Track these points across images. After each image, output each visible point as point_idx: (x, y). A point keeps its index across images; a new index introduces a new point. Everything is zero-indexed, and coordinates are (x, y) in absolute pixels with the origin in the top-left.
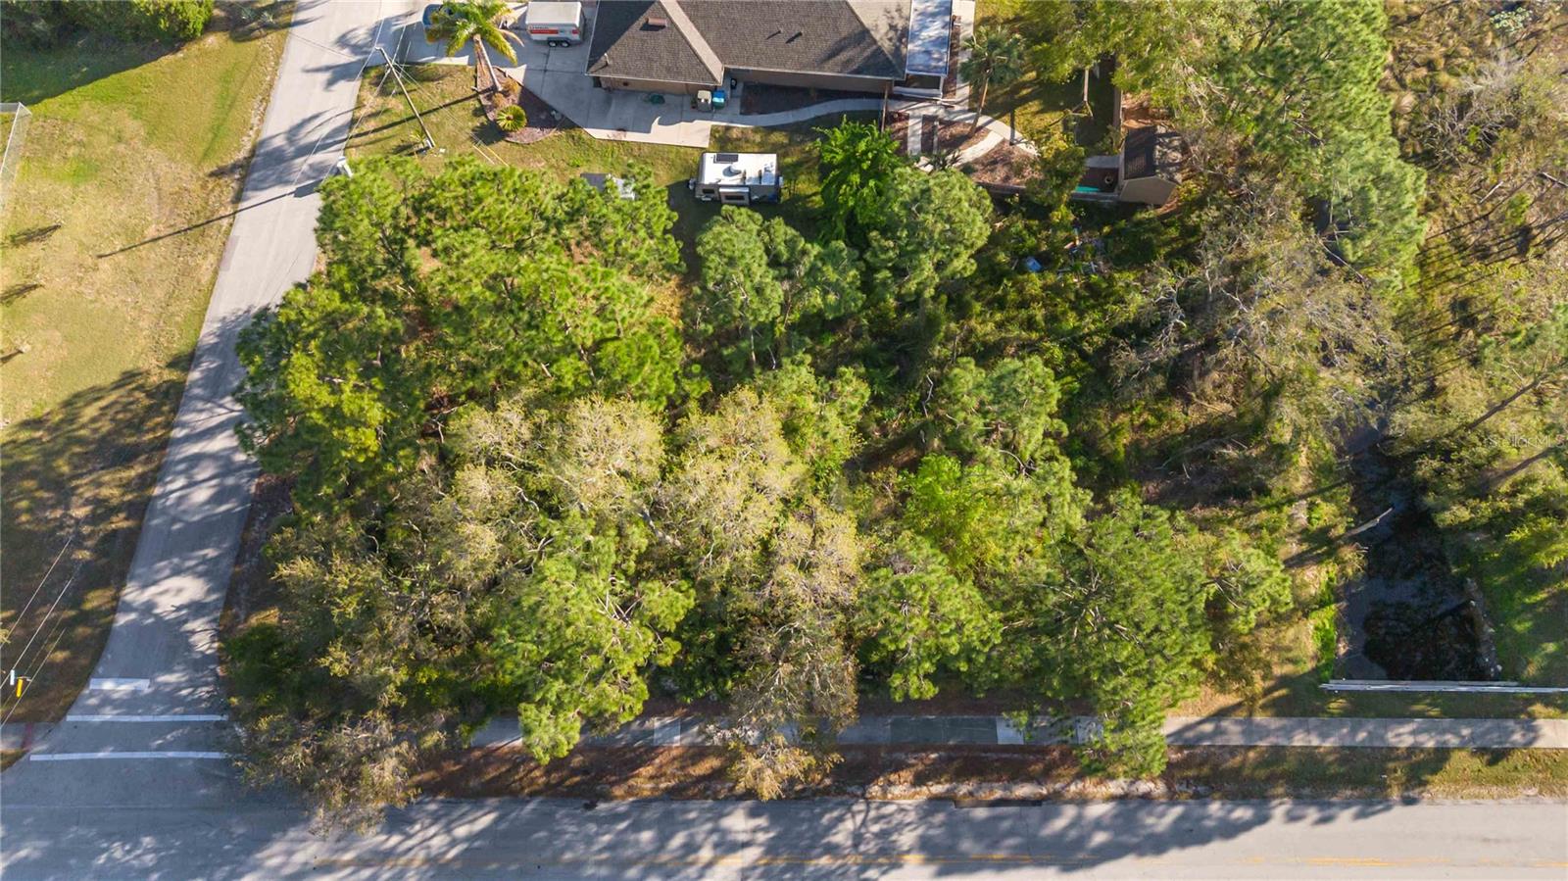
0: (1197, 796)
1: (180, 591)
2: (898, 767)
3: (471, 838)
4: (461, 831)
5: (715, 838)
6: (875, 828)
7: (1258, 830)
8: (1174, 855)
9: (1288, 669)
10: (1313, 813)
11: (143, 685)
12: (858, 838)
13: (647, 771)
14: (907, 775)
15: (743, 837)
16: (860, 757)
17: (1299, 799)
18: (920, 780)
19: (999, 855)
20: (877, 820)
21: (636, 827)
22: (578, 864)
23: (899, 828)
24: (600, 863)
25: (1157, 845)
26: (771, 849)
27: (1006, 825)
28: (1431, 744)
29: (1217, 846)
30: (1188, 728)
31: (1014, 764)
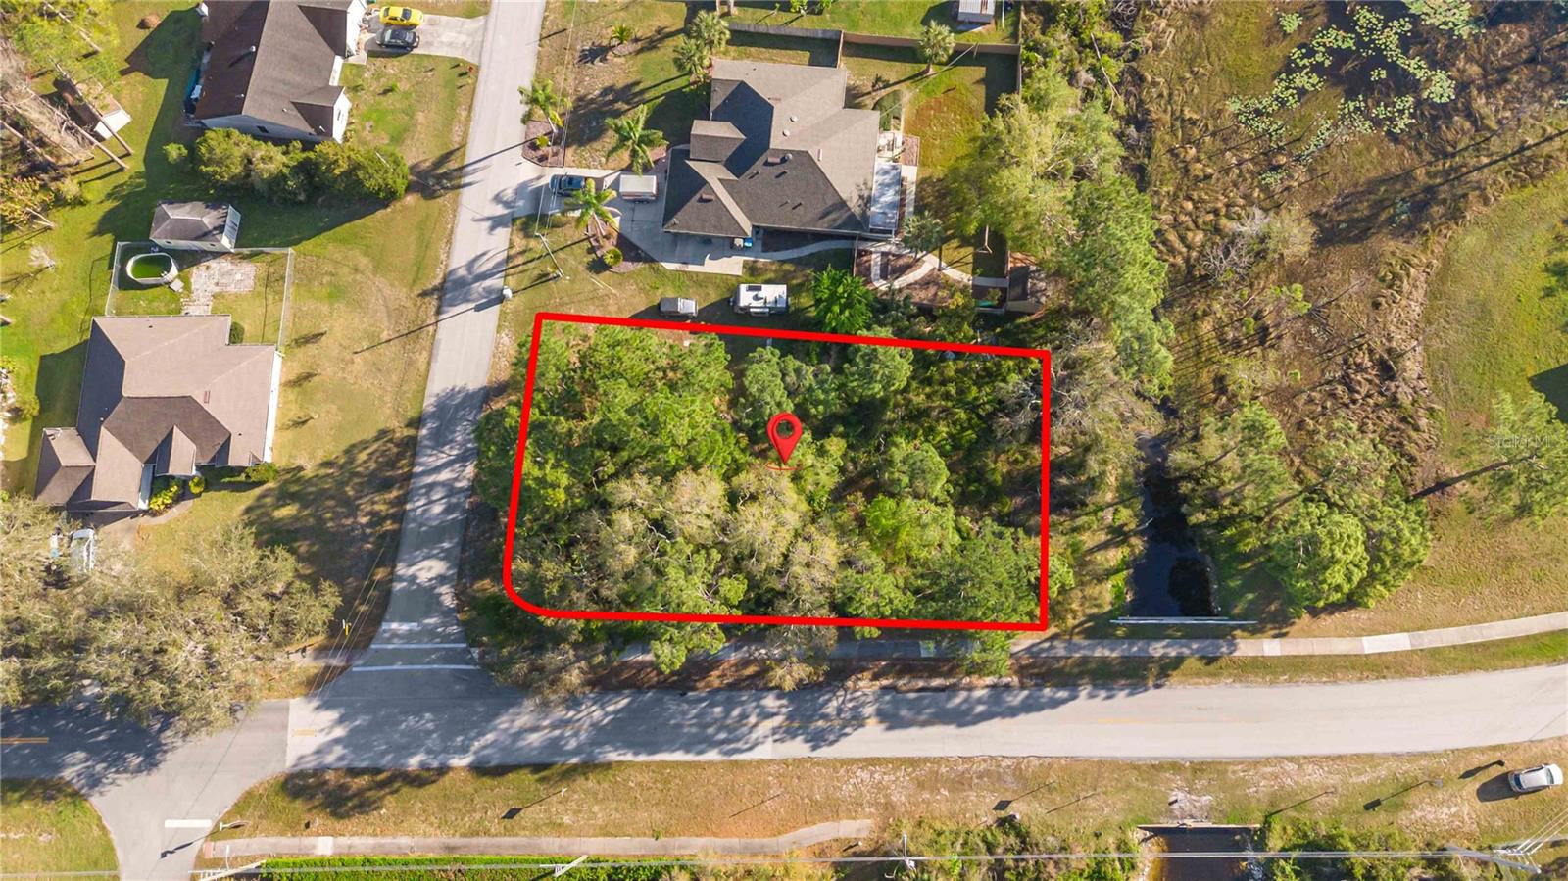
0: (1036, 685)
1: (430, 569)
2: (863, 670)
3: (617, 712)
4: (610, 708)
5: (757, 710)
6: (850, 705)
7: (1071, 703)
8: (1022, 718)
9: (1094, 610)
10: (1103, 693)
11: (414, 626)
12: (840, 710)
13: (716, 673)
14: (867, 675)
15: (775, 710)
16: (840, 665)
17: (1095, 686)
18: (876, 677)
19: (923, 718)
20: (851, 700)
21: (712, 705)
22: (679, 726)
23: (864, 704)
24: (691, 726)
25: (1013, 712)
26: (790, 717)
27: (927, 701)
28: (1173, 653)
29: (1047, 712)
30: (1033, 645)
31: (931, 668)
